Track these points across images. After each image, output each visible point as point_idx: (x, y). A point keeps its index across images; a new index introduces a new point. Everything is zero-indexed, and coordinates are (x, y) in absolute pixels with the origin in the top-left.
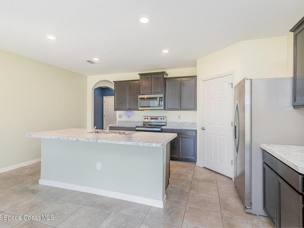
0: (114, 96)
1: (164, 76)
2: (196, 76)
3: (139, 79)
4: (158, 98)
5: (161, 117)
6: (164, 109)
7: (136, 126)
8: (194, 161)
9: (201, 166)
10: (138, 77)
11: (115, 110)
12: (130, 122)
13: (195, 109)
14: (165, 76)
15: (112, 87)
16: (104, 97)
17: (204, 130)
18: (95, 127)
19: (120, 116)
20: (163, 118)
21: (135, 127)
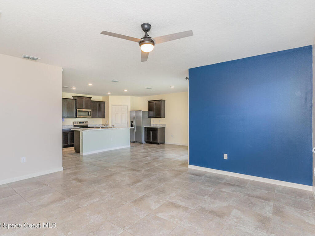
20: (87, 122)
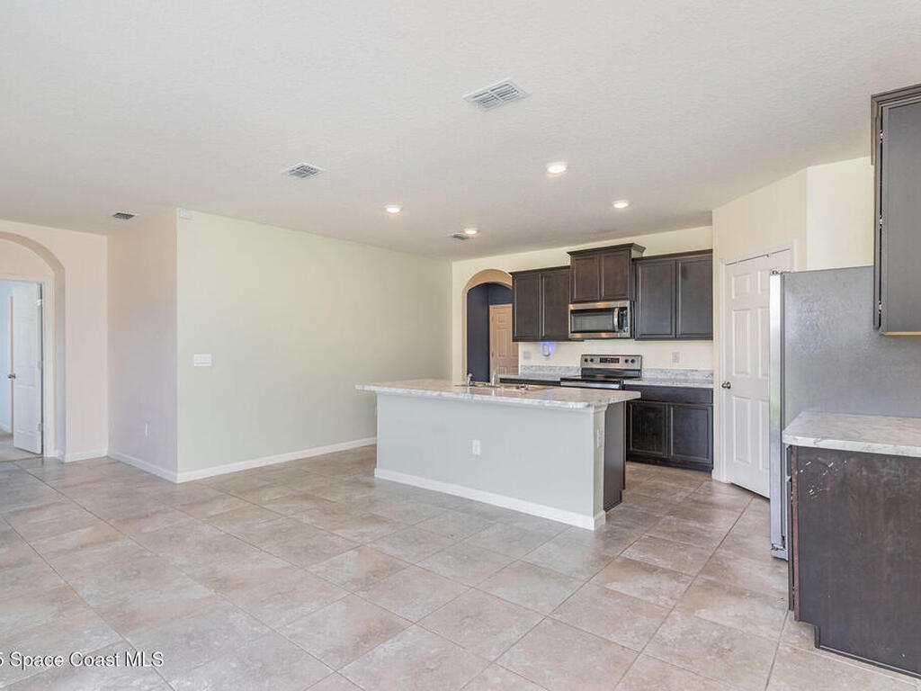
0: (511, 305)
1: (630, 254)
2: (711, 251)
3: (569, 264)
4: (617, 310)
5: (627, 358)
6: (632, 336)
7: (563, 377)
8: (707, 469)
9: (724, 479)
10: (567, 261)
11: (514, 341)
12: (551, 368)
13: (707, 335)
14: (635, 254)
15: (509, 282)
16: (491, 307)
17: (729, 388)
18: (470, 375)
19: (527, 356)
20: (632, 359)
21: (559, 380)
